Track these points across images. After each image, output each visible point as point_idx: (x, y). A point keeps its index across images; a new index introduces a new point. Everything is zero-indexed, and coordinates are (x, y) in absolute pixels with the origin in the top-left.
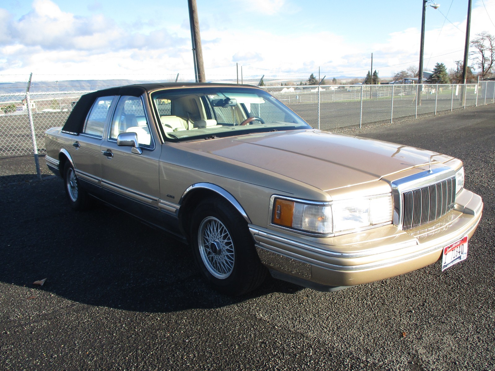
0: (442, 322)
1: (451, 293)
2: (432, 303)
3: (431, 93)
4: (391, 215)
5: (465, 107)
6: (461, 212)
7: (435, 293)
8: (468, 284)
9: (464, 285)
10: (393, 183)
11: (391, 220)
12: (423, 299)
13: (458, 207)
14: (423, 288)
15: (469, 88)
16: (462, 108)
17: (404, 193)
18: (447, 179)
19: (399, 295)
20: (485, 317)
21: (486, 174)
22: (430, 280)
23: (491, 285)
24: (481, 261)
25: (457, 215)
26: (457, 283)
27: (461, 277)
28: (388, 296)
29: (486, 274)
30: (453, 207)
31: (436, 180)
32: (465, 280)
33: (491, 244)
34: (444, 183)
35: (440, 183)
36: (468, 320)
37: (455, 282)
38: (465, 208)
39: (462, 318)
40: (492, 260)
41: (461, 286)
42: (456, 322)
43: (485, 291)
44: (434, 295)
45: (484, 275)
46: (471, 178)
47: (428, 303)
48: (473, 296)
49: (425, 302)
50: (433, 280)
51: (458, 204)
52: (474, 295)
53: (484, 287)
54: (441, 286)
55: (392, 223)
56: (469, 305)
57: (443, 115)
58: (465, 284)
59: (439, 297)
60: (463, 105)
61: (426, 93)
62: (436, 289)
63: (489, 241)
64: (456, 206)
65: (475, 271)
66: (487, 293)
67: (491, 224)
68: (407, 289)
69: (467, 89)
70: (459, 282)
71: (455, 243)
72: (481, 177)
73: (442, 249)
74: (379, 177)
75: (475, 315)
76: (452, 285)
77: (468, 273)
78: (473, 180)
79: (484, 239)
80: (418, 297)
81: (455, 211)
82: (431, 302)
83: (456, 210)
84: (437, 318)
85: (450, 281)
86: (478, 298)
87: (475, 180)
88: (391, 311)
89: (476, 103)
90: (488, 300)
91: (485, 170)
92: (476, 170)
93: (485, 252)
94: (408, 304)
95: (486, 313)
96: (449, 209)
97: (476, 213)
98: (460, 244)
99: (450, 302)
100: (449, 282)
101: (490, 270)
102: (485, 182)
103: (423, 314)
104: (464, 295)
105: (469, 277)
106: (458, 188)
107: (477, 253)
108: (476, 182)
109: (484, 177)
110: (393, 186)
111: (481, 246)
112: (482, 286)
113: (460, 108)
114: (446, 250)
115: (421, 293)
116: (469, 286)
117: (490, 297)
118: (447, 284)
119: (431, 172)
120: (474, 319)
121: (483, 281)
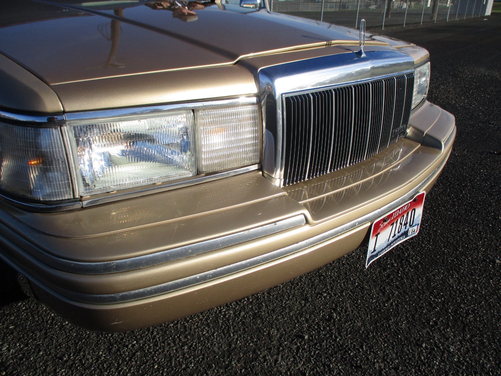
0: (357, 367)
1: (384, 288)
2: (348, 313)
3: (403, 7)
4: (255, 151)
5: (436, 21)
6: (418, 141)
7: (357, 286)
8: (416, 267)
9: (409, 269)
10: (263, 72)
11: (258, 161)
12: (333, 302)
13: (414, 132)
14: (339, 276)
15: (441, 4)
16: (433, 21)
17: (287, 99)
18: (396, 74)
19: (292, 292)
20: (441, 349)
21: (454, 89)
22: (353, 258)
23: (455, 270)
24: (441, 219)
25: (411, 148)
26: (398, 264)
27: (407, 252)
28: (270, 295)
29: (447, 245)
30: (404, 132)
31: (373, 75)
32: (412, 258)
33: (456, 189)
34: (389, 81)
35: (380, 81)
36: (408, 361)
37: (395, 261)
38: (426, 134)
39: (396, 354)
40: (458, 218)
41: (404, 270)
42: (383, 366)
43: (444, 283)
44: (353, 293)
45: (444, 247)
46: (436, 94)
47: (340, 314)
48: (423, 295)
49: (335, 310)
50: (359, 259)
51: (413, 127)
52: (424, 293)
53: (443, 274)
54: (371, 272)
55: (260, 169)
56: (413, 316)
57: (411, 27)
58: (411, 267)
59: (363, 297)
60: (434, 19)
61: (398, 7)
62: (360, 279)
63: (454, 184)
64: (409, 131)
65: (430, 238)
66: (446, 288)
67: (458, 156)
68: (310, 279)
69: (439, 5)
70: (401, 262)
71: (399, 210)
72: (448, 93)
73: (369, 224)
74: (232, 56)
75: (422, 346)
76: (389, 269)
77: (419, 243)
78: (438, 95)
79: (448, 180)
80: (325, 297)
81: (407, 141)
82: (346, 311)
83: (409, 138)
84: (349, 354)
85: (387, 259)
86: (431, 299)
87: (440, 96)
88: (264, 335)
89: (448, 18)
90: (448, 304)
91: (453, 85)
92: (442, 84)
93: (448, 201)
94: (301, 317)
95: (442, 340)
96: (396, 137)
97: (445, 145)
98: (408, 210)
99: (380, 310)
100: (386, 263)
101: (454, 237)
102: (452, 99)
103: (324, 344)
104: (408, 294)
105: (419, 251)
106: (416, 98)
107: (436, 203)
108: (441, 98)
109: (452, 93)
110: (264, 80)
111: (442, 192)
112: (439, 272)
113: (430, 22)
114: (377, 226)
115: (332, 288)
116: (418, 271)
117: (451, 297)
118: (380, 266)
119: (363, 55)
120: (420, 357)
121: (442, 260)
